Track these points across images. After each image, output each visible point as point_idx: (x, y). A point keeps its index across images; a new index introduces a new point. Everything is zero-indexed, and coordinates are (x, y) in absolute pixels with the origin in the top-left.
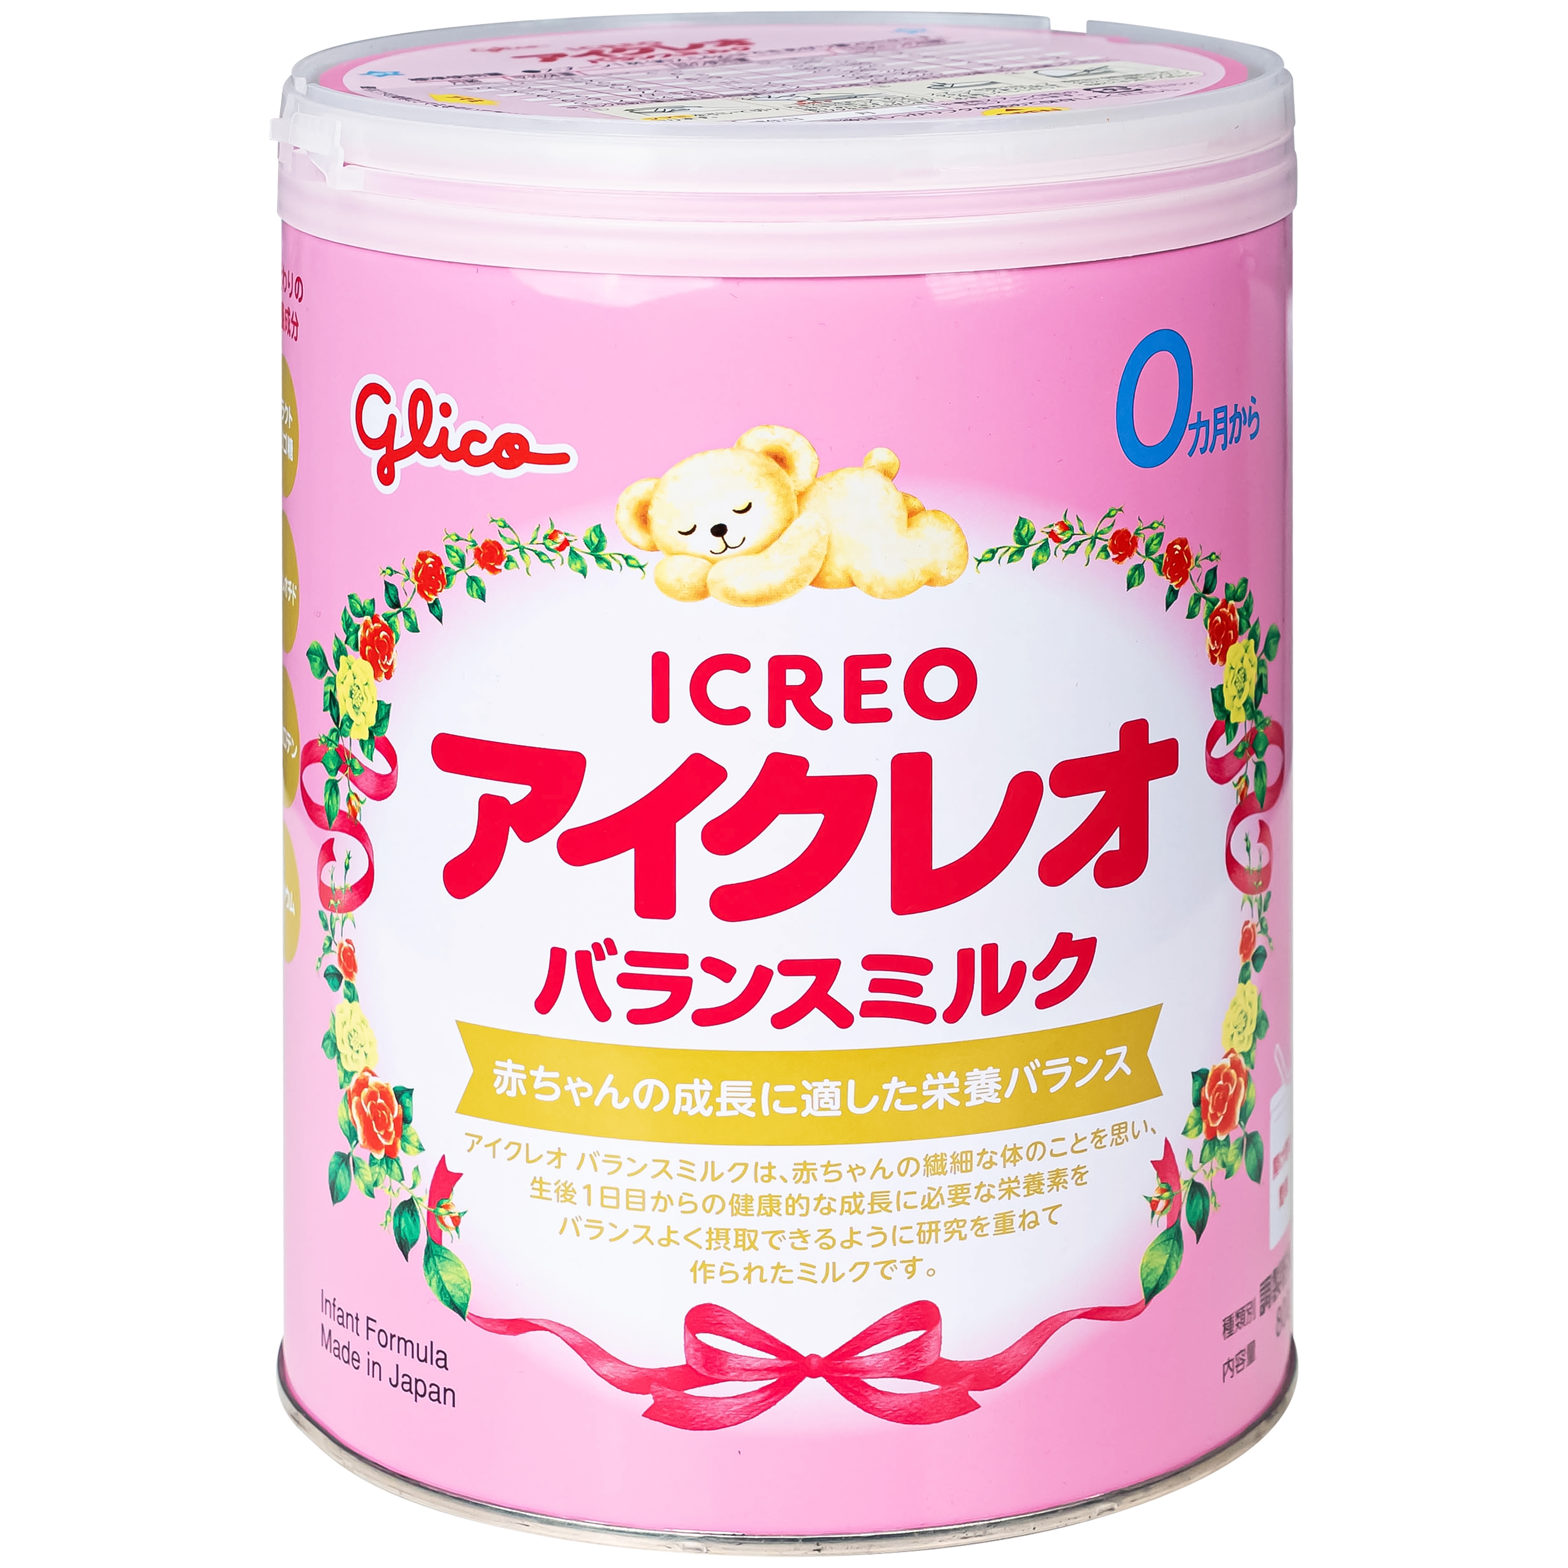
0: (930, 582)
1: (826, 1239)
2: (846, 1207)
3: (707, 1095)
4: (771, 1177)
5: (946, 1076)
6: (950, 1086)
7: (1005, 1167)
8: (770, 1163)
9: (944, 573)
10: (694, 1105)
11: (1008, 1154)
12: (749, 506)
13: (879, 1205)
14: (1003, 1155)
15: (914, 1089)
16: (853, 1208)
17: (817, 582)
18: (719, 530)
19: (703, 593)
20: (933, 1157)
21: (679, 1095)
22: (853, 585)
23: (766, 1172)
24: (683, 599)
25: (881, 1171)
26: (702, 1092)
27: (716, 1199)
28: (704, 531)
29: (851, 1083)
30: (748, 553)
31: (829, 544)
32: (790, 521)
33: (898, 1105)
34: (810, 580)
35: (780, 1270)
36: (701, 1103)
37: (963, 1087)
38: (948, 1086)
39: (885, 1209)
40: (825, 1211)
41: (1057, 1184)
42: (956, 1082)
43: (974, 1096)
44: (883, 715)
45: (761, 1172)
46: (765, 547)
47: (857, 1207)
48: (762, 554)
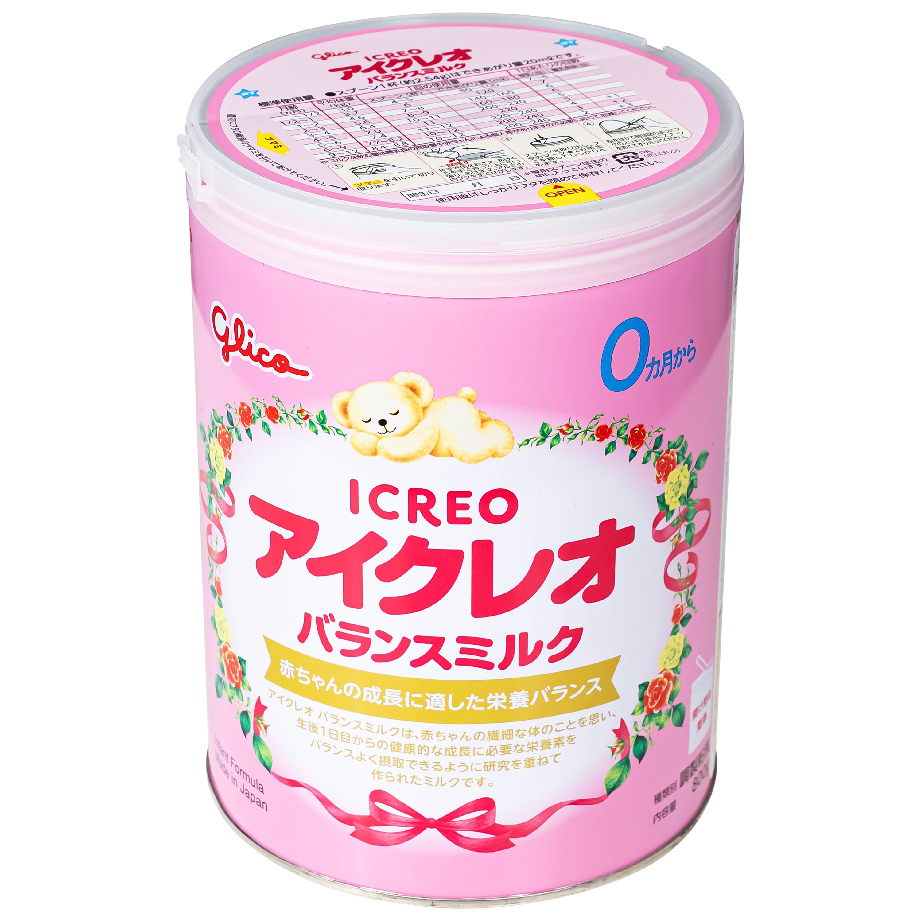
0: (493, 456)
1: (437, 766)
2: (448, 753)
3: (379, 695)
4: (410, 736)
5: (500, 694)
6: (502, 699)
7: (530, 737)
8: (410, 729)
9: (501, 451)
10: (373, 698)
11: (532, 731)
12: (398, 412)
13: (464, 752)
14: (530, 731)
15: (482, 700)
16: (451, 753)
17: (432, 453)
18: (383, 422)
19: (375, 453)
20: (492, 732)
21: (365, 693)
22: (452, 455)
23: (408, 733)
24: (364, 454)
25: (465, 737)
26: (377, 693)
27: (384, 743)
28: (375, 422)
29: (450, 696)
30: (397, 435)
31: (439, 434)
32: (419, 421)
33: (474, 707)
34: (430, 452)
35: (415, 779)
36: (376, 698)
37: (508, 700)
38: (500, 699)
39: (467, 755)
40: (437, 754)
41: (559, 744)
42: (505, 697)
43: (514, 704)
44: (468, 521)
45: (405, 733)
46: (406, 433)
47: (453, 753)
48: (404, 437)
